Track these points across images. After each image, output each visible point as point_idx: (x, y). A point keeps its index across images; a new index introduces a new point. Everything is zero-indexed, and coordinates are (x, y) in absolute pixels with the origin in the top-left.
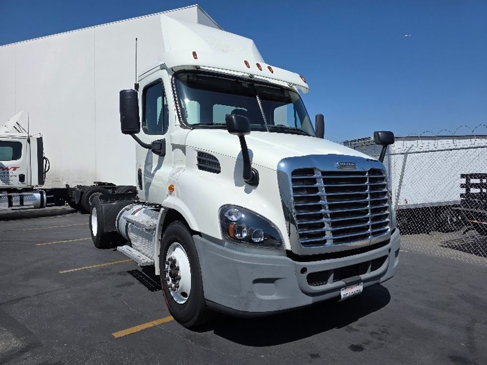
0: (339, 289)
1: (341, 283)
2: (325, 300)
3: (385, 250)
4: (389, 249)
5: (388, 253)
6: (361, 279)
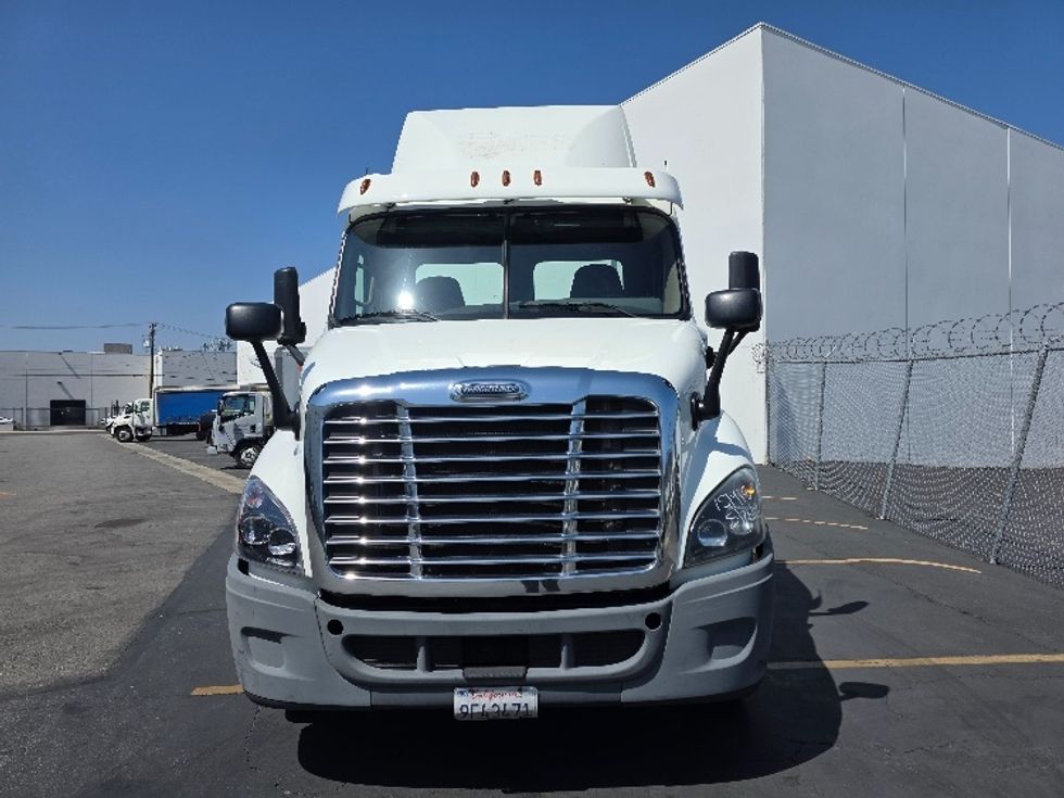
0: (449, 687)
1: (456, 674)
2: (406, 706)
3: (627, 615)
4: (647, 614)
5: (641, 624)
6: (525, 675)
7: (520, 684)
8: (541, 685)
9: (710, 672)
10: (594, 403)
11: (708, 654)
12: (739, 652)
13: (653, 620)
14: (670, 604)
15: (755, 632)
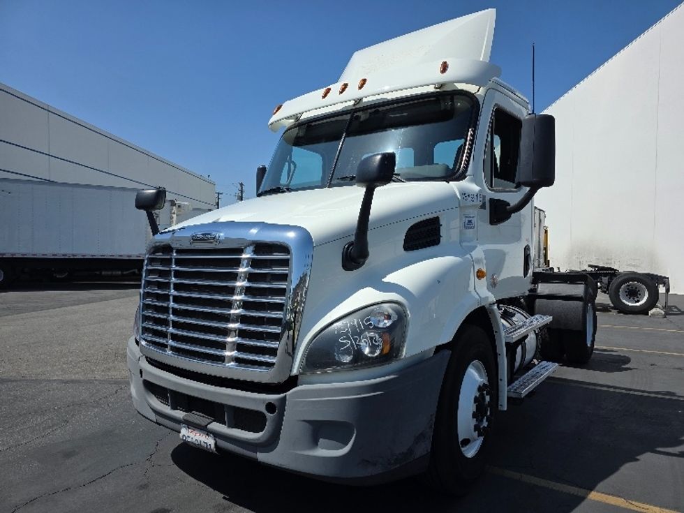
0: (178, 422)
3: (254, 400)
4: (267, 402)
5: (263, 409)
6: (207, 426)
7: (204, 429)
8: (216, 435)
9: (315, 457)
10: (260, 247)
11: (315, 443)
12: (341, 448)
13: (270, 407)
14: (284, 399)
15: (355, 435)
